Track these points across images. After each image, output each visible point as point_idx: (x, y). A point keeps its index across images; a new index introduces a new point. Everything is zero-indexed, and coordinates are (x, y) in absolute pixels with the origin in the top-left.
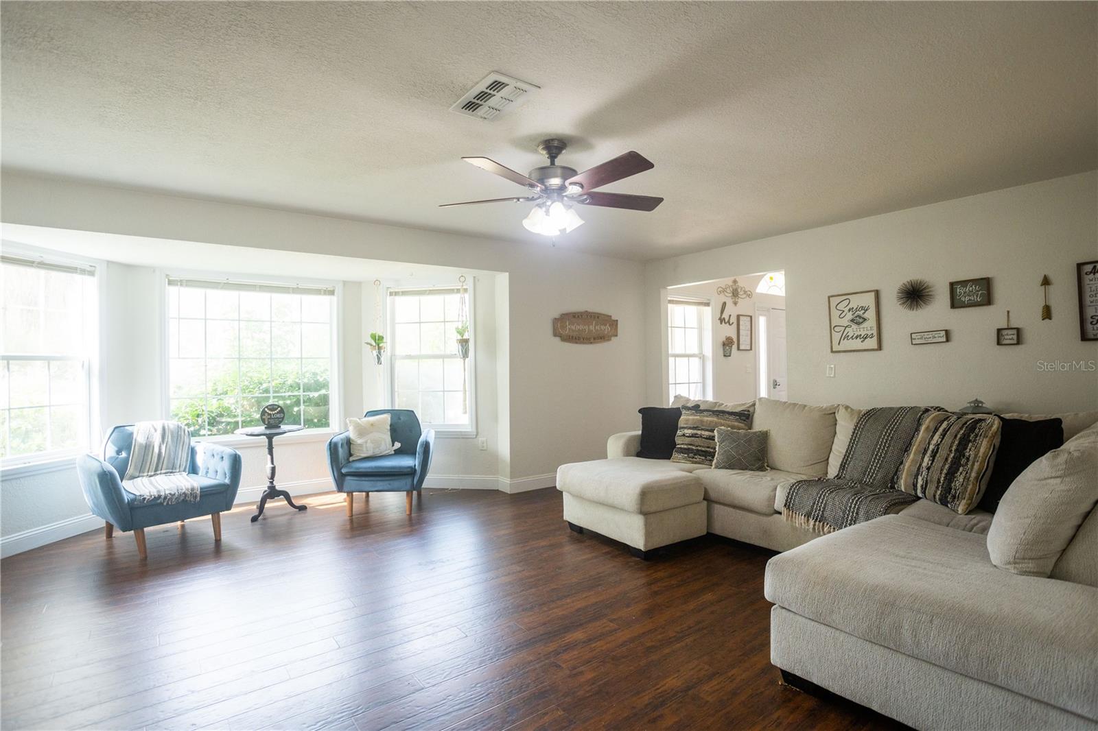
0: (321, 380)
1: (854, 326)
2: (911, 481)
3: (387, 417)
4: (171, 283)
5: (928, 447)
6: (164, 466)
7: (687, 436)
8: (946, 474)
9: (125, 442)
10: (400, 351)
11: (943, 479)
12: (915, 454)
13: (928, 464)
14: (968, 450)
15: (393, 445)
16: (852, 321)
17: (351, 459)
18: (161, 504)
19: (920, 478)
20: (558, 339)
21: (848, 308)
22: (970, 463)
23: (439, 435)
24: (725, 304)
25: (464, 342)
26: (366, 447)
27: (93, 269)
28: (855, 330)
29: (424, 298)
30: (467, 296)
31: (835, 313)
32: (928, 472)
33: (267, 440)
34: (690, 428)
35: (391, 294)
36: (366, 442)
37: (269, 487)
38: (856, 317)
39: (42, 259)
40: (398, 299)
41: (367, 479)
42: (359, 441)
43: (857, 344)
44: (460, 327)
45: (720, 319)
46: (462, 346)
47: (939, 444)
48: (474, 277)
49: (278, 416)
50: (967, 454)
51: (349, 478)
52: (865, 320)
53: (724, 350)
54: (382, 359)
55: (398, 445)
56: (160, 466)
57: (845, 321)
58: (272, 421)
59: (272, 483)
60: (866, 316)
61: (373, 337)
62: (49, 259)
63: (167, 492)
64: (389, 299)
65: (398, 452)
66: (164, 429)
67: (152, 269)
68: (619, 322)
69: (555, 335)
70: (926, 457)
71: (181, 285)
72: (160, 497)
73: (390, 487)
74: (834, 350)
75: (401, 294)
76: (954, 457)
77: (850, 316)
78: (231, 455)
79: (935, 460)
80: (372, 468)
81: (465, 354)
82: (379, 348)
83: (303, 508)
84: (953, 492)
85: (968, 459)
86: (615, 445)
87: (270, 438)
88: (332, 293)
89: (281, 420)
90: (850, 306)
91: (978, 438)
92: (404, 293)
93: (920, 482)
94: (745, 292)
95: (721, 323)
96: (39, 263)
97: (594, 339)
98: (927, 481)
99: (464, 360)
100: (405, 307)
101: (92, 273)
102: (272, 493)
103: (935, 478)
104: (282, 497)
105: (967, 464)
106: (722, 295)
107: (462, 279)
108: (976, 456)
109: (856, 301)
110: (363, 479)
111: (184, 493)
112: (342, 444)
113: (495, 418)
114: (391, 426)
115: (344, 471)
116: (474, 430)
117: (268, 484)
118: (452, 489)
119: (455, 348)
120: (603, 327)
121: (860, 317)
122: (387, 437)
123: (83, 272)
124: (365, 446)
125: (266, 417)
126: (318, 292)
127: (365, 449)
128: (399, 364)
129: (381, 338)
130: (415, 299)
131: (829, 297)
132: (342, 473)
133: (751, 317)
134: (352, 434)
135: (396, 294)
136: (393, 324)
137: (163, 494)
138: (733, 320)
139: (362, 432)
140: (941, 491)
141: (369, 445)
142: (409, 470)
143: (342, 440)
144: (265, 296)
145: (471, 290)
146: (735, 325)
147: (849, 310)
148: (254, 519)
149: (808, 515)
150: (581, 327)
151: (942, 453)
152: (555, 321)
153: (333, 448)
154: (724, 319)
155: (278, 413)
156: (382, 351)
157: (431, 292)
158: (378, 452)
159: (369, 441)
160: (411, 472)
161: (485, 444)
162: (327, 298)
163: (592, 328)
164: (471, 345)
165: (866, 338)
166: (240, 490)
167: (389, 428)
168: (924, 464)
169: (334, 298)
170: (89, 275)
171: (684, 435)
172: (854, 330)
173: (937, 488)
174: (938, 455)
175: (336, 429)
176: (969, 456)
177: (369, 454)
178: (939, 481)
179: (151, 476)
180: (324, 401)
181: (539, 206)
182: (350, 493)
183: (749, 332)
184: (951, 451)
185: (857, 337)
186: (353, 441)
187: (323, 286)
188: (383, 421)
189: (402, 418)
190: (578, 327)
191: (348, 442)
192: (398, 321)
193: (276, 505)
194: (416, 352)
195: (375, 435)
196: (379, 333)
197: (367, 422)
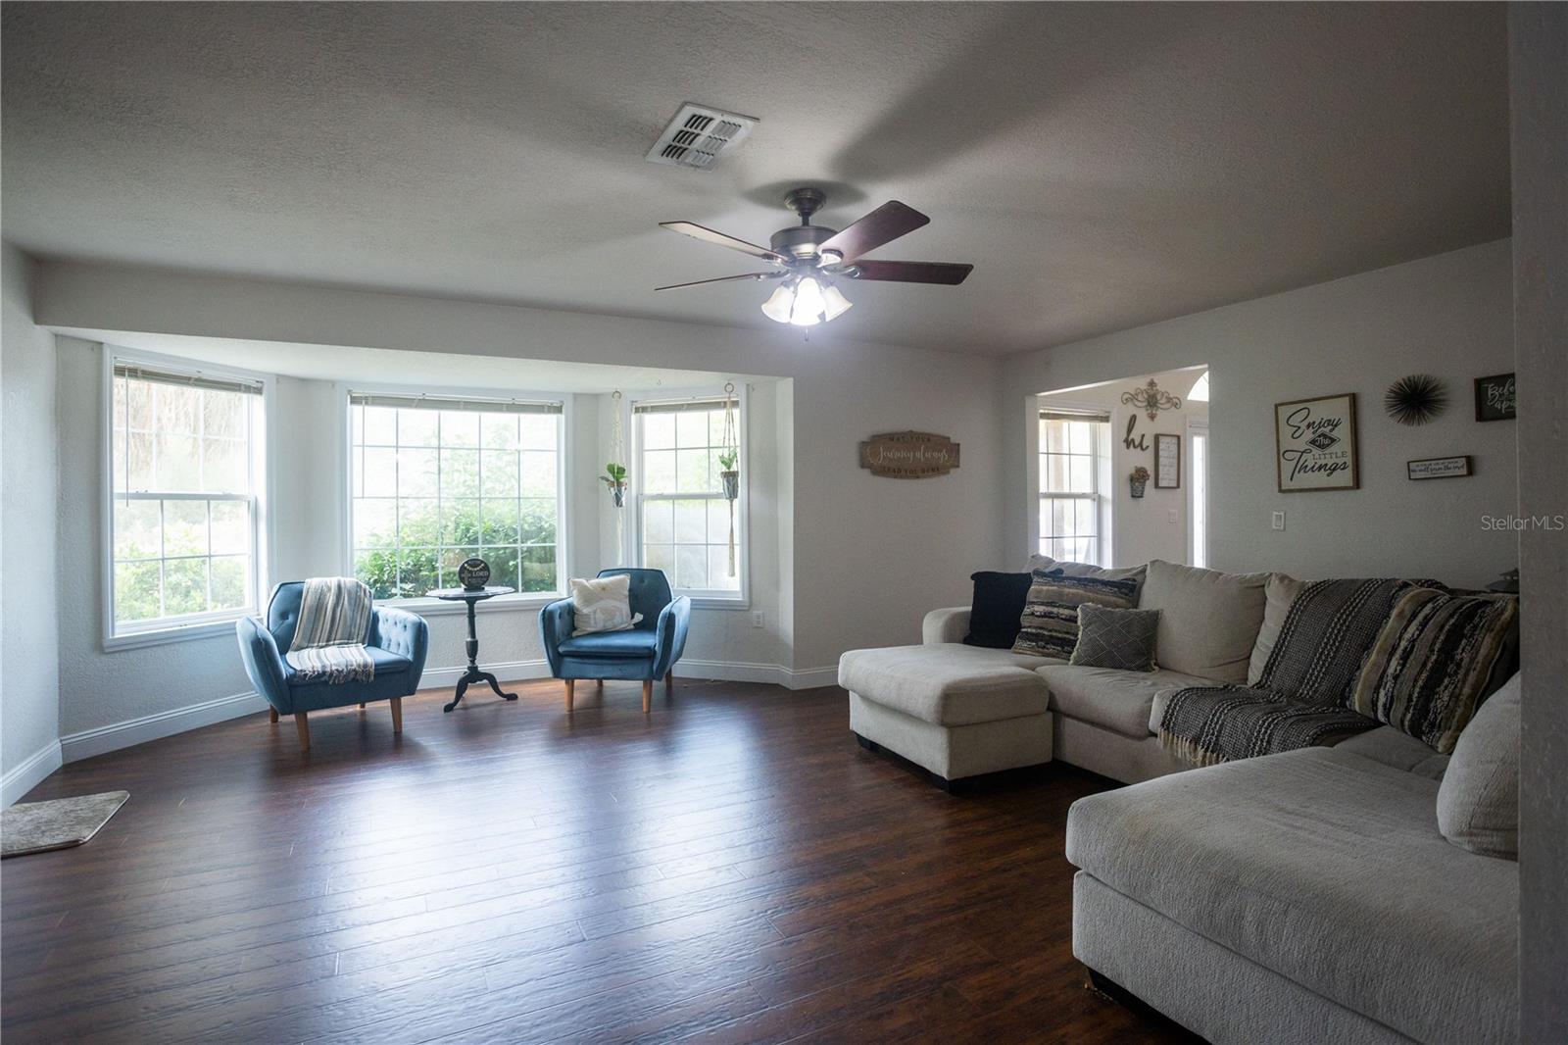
0: (546, 526)
1: (1316, 451)
2: (1368, 697)
3: (626, 578)
4: (355, 401)
5: (1399, 644)
6: (338, 636)
7: (1037, 616)
8: (1422, 688)
9: (290, 603)
10: (650, 489)
11: (1416, 695)
12: (1378, 654)
13: (1396, 670)
14: (1460, 651)
15: (633, 617)
16: (1313, 442)
17: (574, 634)
18: (326, 682)
19: (1382, 693)
20: (866, 472)
21: (1306, 423)
22: (1462, 672)
23: (697, 605)
24: (1133, 419)
25: (730, 477)
26: (595, 619)
27: (259, 385)
28: (1317, 456)
29: (682, 416)
30: (736, 412)
31: (1286, 431)
32: (1395, 683)
33: (467, 606)
34: (1042, 604)
35: (637, 410)
36: (595, 612)
37: (469, 668)
38: (1319, 436)
39: (199, 375)
40: (648, 417)
41: (591, 661)
42: (585, 611)
43: (1320, 479)
44: (726, 456)
45: (1126, 441)
46: (728, 482)
47: (1414, 640)
48: (748, 385)
49: (481, 574)
50: (1458, 657)
51: (568, 659)
52: (1333, 440)
53: (1132, 487)
54: (623, 499)
55: (639, 617)
56: (333, 636)
57: (1301, 444)
58: (474, 581)
59: (473, 662)
60: (1335, 434)
61: (611, 469)
62: (207, 374)
63: (334, 668)
64: (634, 417)
65: (640, 628)
66: (339, 587)
67: (332, 384)
68: (961, 446)
69: (863, 466)
70: (1394, 659)
71: (366, 403)
72: (324, 673)
73: (619, 674)
74: (1283, 488)
75: (649, 409)
76: (1436, 660)
77: (1309, 435)
78: (414, 624)
79: (1408, 665)
80: (597, 647)
81: (732, 494)
82: (619, 485)
83: (512, 697)
84: (1431, 716)
85: (1459, 666)
86: (932, 626)
87: (471, 602)
88: (559, 410)
89: (485, 580)
90: (1310, 420)
91: (1477, 632)
92: (654, 409)
93: (1382, 699)
94: (1169, 400)
95: (1128, 447)
96: (196, 380)
97: (923, 471)
98: (1392, 697)
99: (732, 501)
100: (657, 427)
101: (259, 391)
102: (474, 676)
103: (1406, 692)
104: (485, 681)
105: (1456, 673)
106: (1130, 404)
107: (729, 388)
108: (1472, 660)
109: (1320, 412)
110: (586, 661)
111: (354, 670)
112: (560, 614)
113: (776, 584)
114: (630, 590)
115: (561, 649)
116: (747, 599)
117: (469, 664)
118: (715, 681)
119: (718, 485)
120: (936, 454)
121: (1324, 436)
122: (626, 608)
123: (248, 389)
124: (594, 617)
125: (466, 575)
126: (540, 409)
127: (592, 622)
128: (648, 507)
129: (621, 471)
130: (670, 416)
131: (1276, 406)
132: (558, 652)
133: (1179, 437)
134: (574, 600)
135: (644, 410)
136: (641, 450)
137: (329, 670)
138: (1148, 442)
139: (588, 596)
140: (1413, 714)
141: (599, 615)
142: (646, 651)
143: (560, 607)
144: (472, 416)
145: (742, 403)
146: (1151, 450)
147: (1308, 426)
148: (449, 708)
149: (1195, 741)
150: (903, 454)
151: (1419, 653)
152: (864, 444)
153: (548, 618)
154: (1133, 440)
155: (481, 570)
156: (623, 488)
157: (691, 407)
158: (609, 626)
159: (598, 611)
160: (647, 654)
161: (761, 620)
162: (553, 418)
163: (918, 454)
164: (741, 481)
165: (1334, 469)
166: (426, 671)
167: (627, 593)
168: (1390, 671)
169: (562, 417)
170: (255, 393)
171: (1033, 614)
172: (1315, 457)
173: (1407, 709)
174: (1412, 658)
175: (562, 594)
176: (1462, 660)
177: (599, 627)
178: (1410, 700)
179: (322, 647)
180: (548, 556)
181: (786, 284)
182: (570, 681)
183: (1175, 461)
184: (1432, 651)
185: (1320, 468)
186: (577, 610)
187: (547, 401)
188: (621, 583)
189: (646, 581)
190: (897, 454)
191: (570, 611)
192: (646, 447)
193: (478, 693)
194: (670, 490)
195: (610, 603)
196: (619, 463)
197: (599, 584)
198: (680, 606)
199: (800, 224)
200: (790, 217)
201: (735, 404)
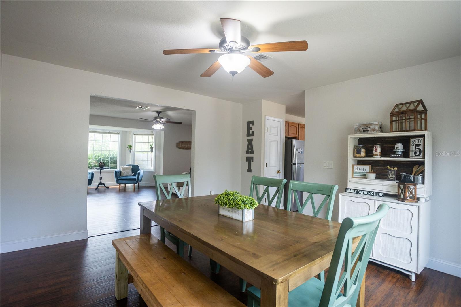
0: (115, 156)
3: (131, 166)
10: (137, 150)
15: (132, 174)
17: (121, 176)
20: (178, 148)
23: (145, 172)
25: (152, 148)
29: (143, 136)
30: (153, 136)
35: (135, 135)
36: (125, 172)
40: (137, 136)
42: (123, 172)
44: (151, 144)
51: (120, 180)
54: (131, 152)
55: (133, 174)
59: (101, 181)
61: (129, 146)
64: (134, 136)
65: (133, 175)
69: (177, 147)
73: (129, 183)
78: (91, 173)
80: (125, 178)
81: (152, 151)
82: (130, 149)
83: (108, 188)
87: (101, 170)
88: (119, 134)
89: (104, 166)
92: (138, 135)
99: (152, 153)
100: (138, 138)
102: (101, 183)
104: (103, 185)
107: (152, 132)
110: (123, 180)
112: (118, 172)
113: (160, 168)
114: (132, 169)
115: (118, 178)
116: (154, 171)
118: (147, 186)
119: (150, 150)
122: (131, 172)
124: (125, 173)
125: (100, 165)
126: (115, 134)
128: (136, 153)
129: (131, 146)
130: (141, 136)
134: (121, 170)
135: (136, 135)
139: (124, 169)
144: (101, 135)
145: (155, 135)
148: (96, 189)
150: (185, 145)
152: (177, 143)
153: (116, 173)
155: (103, 164)
157: (145, 135)
158: (127, 175)
160: (135, 179)
162: (117, 135)
163: (188, 145)
164: (154, 149)
166: (93, 181)
169: (119, 135)
175: (118, 169)
177: (126, 175)
180: (115, 162)
181: (155, 124)
182: (120, 184)
187: (117, 132)
188: (130, 167)
189: (135, 167)
190: (183, 145)
191: (120, 172)
192: (136, 142)
193: (101, 187)
194: (141, 150)
195: (128, 171)
196: (130, 145)
197: (126, 167)
198: (141, 172)
199: (157, 116)
200: (156, 115)
201: (153, 135)
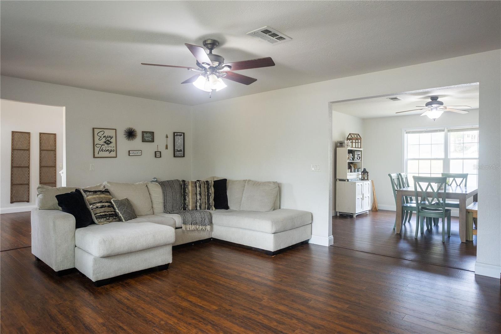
1: (106, 145)
2: (194, 205)
5: (197, 192)
8: (207, 199)
12: (191, 196)
16: (105, 142)
19: (198, 203)
21: (103, 136)
28: (106, 147)
31: (97, 138)
32: (200, 200)
38: (107, 141)
43: (106, 154)
47: (200, 191)
52: (111, 142)
57: (102, 142)
60: (111, 140)
70: (198, 196)
74: (95, 156)
76: (207, 194)
77: (104, 140)
79: (202, 196)
85: (210, 194)
90: (104, 135)
91: (211, 187)
93: (198, 204)
98: (200, 203)
108: (212, 192)
109: (107, 133)
121: (109, 141)
131: (94, 129)
147: (104, 137)
149: (192, 224)
151: (203, 193)
165: (111, 151)
168: (198, 198)
172: (105, 147)
173: (206, 204)
174: (202, 194)
176: (210, 192)
178: (205, 202)
184: (205, 192)
185: (107, 151)
